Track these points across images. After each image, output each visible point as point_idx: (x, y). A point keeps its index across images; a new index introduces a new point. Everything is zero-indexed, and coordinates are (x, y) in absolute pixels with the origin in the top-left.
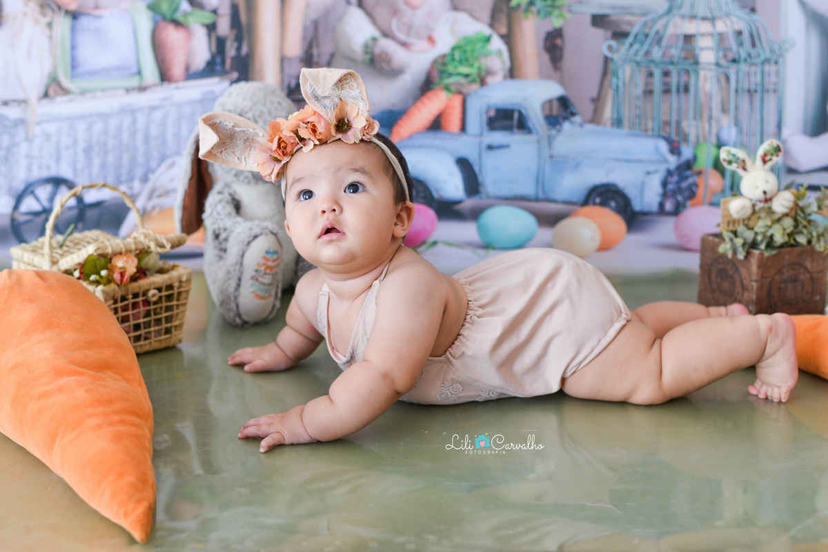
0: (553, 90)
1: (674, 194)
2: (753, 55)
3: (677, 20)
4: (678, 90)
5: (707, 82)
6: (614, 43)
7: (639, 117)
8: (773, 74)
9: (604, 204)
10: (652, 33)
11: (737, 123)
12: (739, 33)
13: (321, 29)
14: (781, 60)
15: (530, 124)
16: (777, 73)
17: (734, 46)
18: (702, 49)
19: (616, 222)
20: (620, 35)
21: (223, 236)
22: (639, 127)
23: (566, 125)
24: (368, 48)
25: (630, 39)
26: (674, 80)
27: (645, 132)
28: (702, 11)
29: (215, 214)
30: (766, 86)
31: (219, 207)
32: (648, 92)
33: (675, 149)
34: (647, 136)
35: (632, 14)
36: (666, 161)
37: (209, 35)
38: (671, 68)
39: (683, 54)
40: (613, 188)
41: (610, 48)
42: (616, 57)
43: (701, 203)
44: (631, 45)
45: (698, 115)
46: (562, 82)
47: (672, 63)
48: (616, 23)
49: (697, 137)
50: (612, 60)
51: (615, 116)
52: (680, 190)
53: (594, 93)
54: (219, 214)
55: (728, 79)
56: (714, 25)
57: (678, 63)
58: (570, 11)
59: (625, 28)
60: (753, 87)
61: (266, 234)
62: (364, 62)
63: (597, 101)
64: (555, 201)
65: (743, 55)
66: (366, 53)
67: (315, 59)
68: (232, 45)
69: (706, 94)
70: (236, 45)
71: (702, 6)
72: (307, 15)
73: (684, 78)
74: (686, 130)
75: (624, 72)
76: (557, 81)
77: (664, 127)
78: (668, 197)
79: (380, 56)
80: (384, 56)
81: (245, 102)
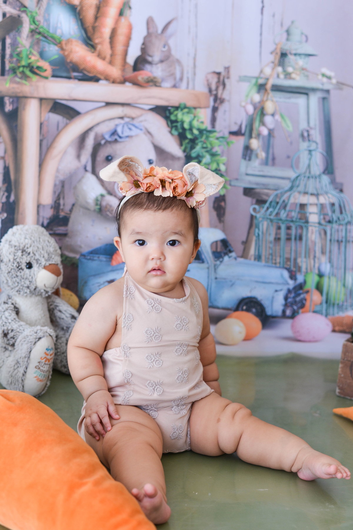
0: (218, 235)
1: (292, 304)
2: (341, 218)
3: (296, 194)
4: (295, 239)
5: (313, 235)
6: (257, 207)
7: (271, 254)
9: (248, 310)
10: (281, 202)
11: (330, 261)
12: (333, 205)
13: (66, 187)
15: (203, 257)
17: (330, 213)
18: (310, 213)
19: (255, 322)
20: (261, 202)
21: (11, 335)
22: (272, 262)
23: (226, 258)
24: (98, 201)
25: (267, 205)
26: (293, 232)
27: (275, 265)
28: (311, 190)
29: (4, 318)
30: (348, 239)
31: (7, 314)
32: (277, 239)
33: (293, 277)
34: (276, 267)
35: (269, 189)
36: (288, 284)
38: (292, 224)
39: (299, 216)
40: (254, 300)
41: (254, 209)
42: (258, 216)
43: (309, 311)
44: (268, 209)
45: (307, 254)
46: (224, 230)
47: (292, 221)
48: (259, 194)
49: (307, 269)
50: (256, 217)
51: (257, 253)
52: (295, 302)
53: (244, 239)
54: (6, 318)
55: (325, 233)
56: (318, 199)
57: (296, 222)
58: (230, 185)
59: (265, 197)
60: (340, 239)
61: (47, 336)
62: (95, 211)
63: (246, 243)
64: (218, 308)
65: (335, 218)
66: (97, 205)
67: (62, 207)
68: (4, 194)
69: (312, 241)
70: (6, 194)
71: (311, 186)
72: (56, 177)
73: (299, 231)
74: (300, 264)
75: (263, 225)
76: (221, 229)
77: (286, 262)
78: (288, 307)
79: (106, 207)
80: (108, 207)
81: (27, 241)
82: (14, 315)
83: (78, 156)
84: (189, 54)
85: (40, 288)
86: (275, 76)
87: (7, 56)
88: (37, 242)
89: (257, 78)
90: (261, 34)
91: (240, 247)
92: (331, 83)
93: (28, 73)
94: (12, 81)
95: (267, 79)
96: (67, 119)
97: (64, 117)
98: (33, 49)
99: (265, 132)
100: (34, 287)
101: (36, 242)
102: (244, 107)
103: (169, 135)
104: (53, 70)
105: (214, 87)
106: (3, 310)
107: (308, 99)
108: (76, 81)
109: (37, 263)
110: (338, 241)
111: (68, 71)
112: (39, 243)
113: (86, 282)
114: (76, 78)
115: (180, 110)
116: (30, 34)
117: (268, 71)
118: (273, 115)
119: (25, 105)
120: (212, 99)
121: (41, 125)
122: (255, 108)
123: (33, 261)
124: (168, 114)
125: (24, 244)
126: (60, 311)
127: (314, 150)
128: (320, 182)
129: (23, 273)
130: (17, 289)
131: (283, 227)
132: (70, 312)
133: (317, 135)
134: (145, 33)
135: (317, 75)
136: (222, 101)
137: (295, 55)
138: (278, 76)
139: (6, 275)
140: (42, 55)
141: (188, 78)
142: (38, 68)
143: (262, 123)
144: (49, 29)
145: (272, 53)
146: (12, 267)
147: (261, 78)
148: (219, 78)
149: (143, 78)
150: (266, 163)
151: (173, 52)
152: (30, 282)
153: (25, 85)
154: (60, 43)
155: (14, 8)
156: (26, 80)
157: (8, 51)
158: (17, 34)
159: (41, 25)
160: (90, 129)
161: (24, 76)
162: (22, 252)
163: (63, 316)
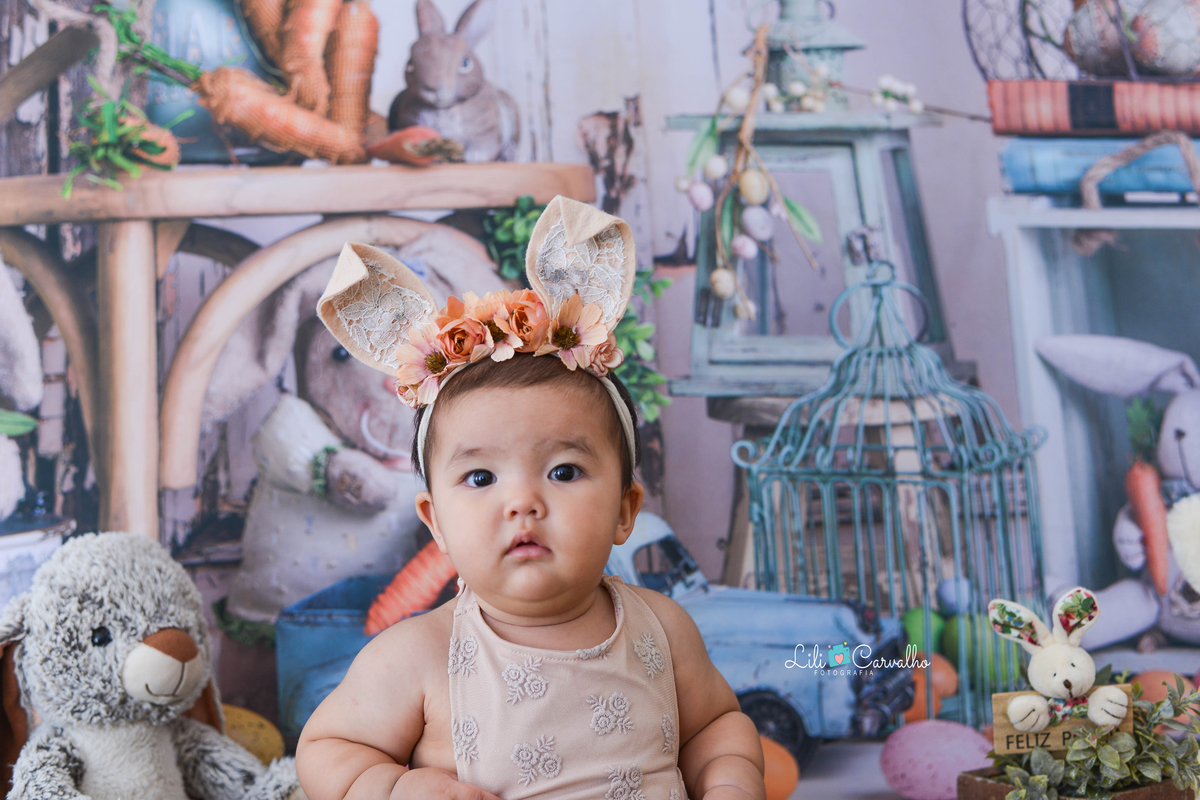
0: (653, 529)
1: (875, 701)
2: (982, 456)
3: (851, 401)
4: (864, 521)
5: (911, 505)
6: (749, 445)
7: (802, 568)
8: (1018, 487)
10: (812, 425)
11: (968, 573)
12: (955, 421)
13: (233, 437)
14: (1028, 463)
16: (1025, 486)
17: (950, 445)
18: (897, 449)
19: (780, 761)
20: (758, 431)
22: (805, 588)
23: (679, 589)
24: (317, 468)
25: (776, 436)
26: (856, 502)
27: (815, 597)
28: (890, 387)
29: (31, 790)
30: (1010, 508)
31: (41, 776)
32: (814, 526)
33: (869, 624)
34: (822, 602)
35: (776, 396)
37: (24, 457)
38: (849, 483)
39: (866, 460)
40: (769, 697)
41: (743, 452)
42: (755, 468)
43: (925, 717)
44: (779, 447)
45: (902, 562)
46: (666, 516)
47: (850, 474)
48: (750, 410)
49: (905, 599)
50: (749, 472)
51: (762, 568)
52: (884, 695)
53: (722, 531)
54: (39, 788)
55: (945, 498)
56: (913, 410)
57: (861, 475)
58: (671, 393)
59: (767, 418)
60: (988, 511)
62: (312, 492)
63: (730, 544)
65: (966, 457)
66: (316, 476)
67: (223, 491)
68: (67, 471)
69: (911, 524)
70: (73, 470)
71: (890, 377)
72: (205, 413)
73: (872, 499)
74: (886, 588)
75: (770, 491)
76: (656, 513)
77: (847, 585)
78: (866, 708)
79: (342, 480)
80: (348, 480)
81: (94, 571)
82: (63, 778)
83: (260, 356)
84: (529, 76)
85: (136, 699)
86: (761, 107)
87: (64, 125)
88: (124, 571)
89: (713, 118)
90: (712, 10)
91: (715, 557)
92: (910, 113)
93: (119, 159)
94: (76, 184)
95: (741, 118)
96: (226, 263)
97: (216, 259)
98: (129, 100)
99: (748, 249)
100: (118, 697)
101: (120, 572)
102: (688, 192)
103: (496, 280)
104: (183, 148)
105: (602, 149)
106: (32, 769)
107: (854, 156)
108: (244, 169)
109: (125, 627)
110: (982, 516)
111: (221, 146)
112: (131, 576)
113: (299, 687)
114: (241, 161)
115: (518, 214)
116: (120, 67)
117: (739, 97)
118: (765, 205)
119: (113, 240)
120: (599, 180)
121: (158, 285)
122: (716, 193)
123: (110, 624)
124: (488, 229)
125: (87, 579)
126: (215, 766)
127: (887, 284)
128: (912, 364)
129: (83, 657)
130: (71, 704)
131: (826, 491)
132: (241, 767)
133: (889, 245)
134: (412, 36)
135: (870, 94)
136: (628, 182)
137: (807, 51)
138: (768, 107)
139: (37, 667)
140: (152, 114)
141: (533, 135)
142: (145, 145)
143: (740, 227)
144: (167, 49)
145: (744, 53)
146: (54, 645)
147: (725, 116)
148: (614, 127)
149: (415, 146)
150: (760, 328)
151: (489, 75)
152: (104, 681)
153: (113, 189)
154: (197, 79)
155: (78, 8)
156: (113, 178)
157: (66, 112)
158: (86, 68)
159: (147, 41)
160: (288, 284)
161: (110, 170)
162: (80, 602)
163: (223, 778)
